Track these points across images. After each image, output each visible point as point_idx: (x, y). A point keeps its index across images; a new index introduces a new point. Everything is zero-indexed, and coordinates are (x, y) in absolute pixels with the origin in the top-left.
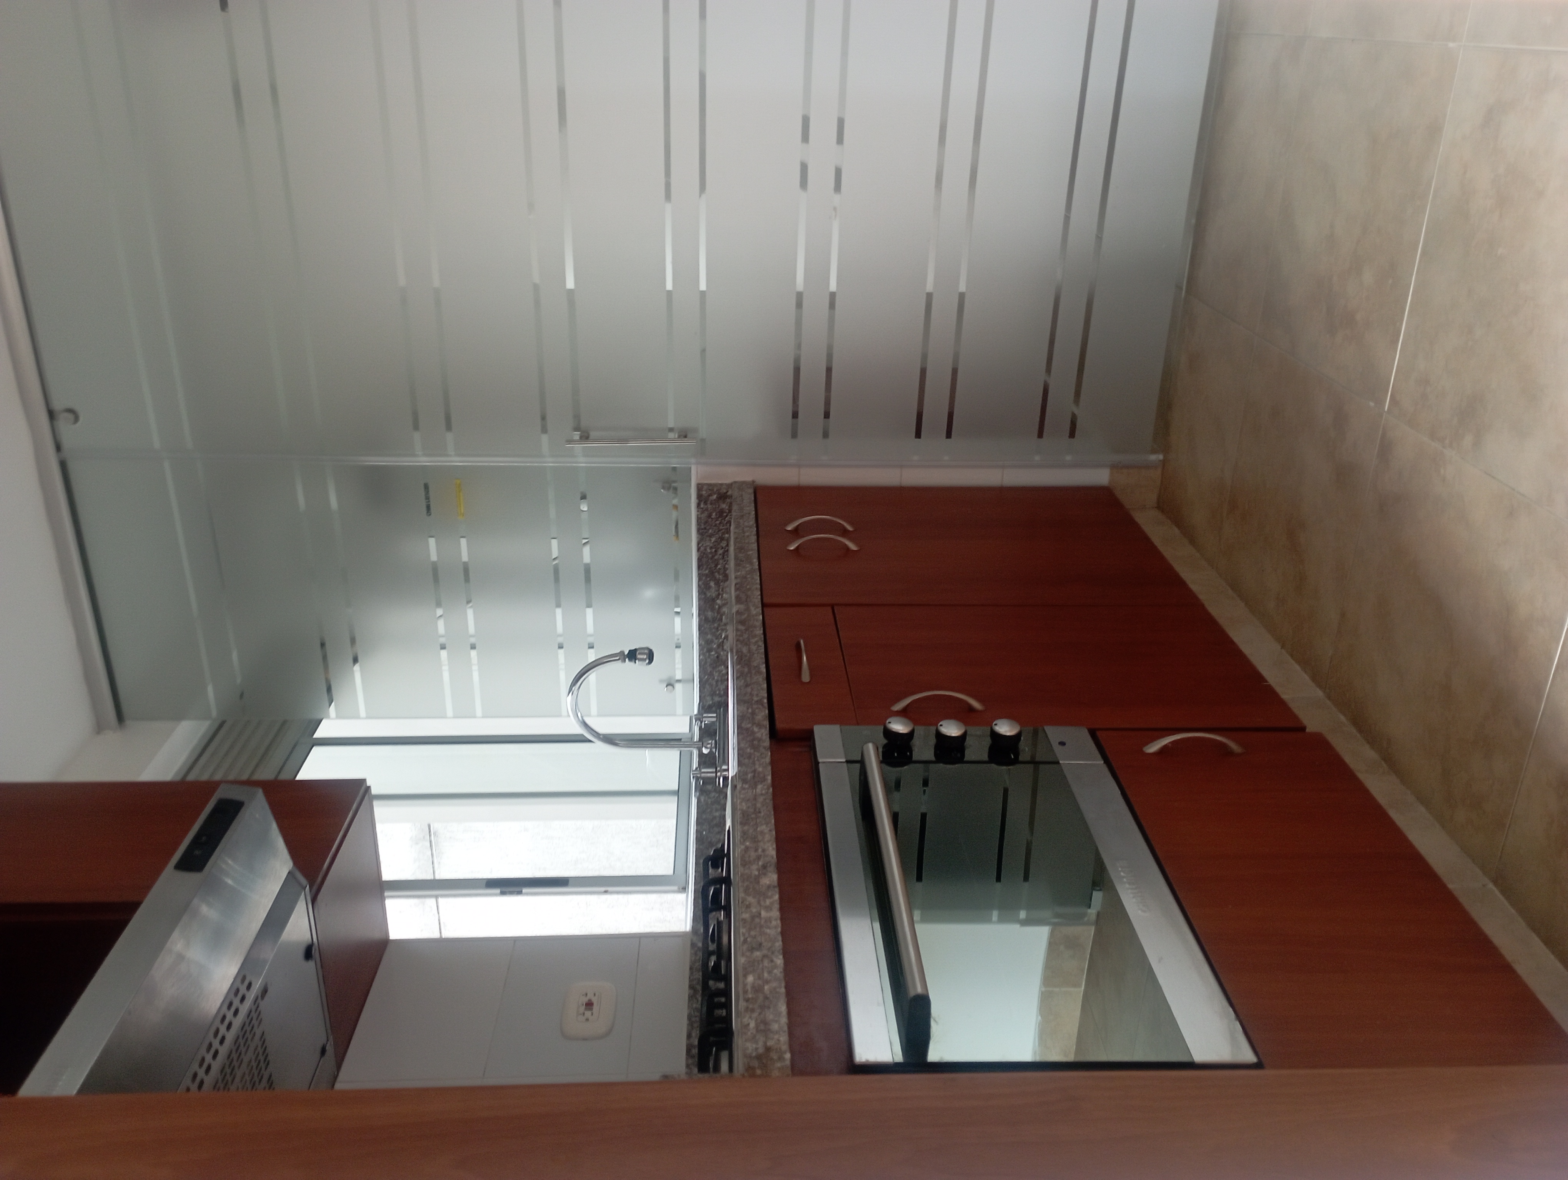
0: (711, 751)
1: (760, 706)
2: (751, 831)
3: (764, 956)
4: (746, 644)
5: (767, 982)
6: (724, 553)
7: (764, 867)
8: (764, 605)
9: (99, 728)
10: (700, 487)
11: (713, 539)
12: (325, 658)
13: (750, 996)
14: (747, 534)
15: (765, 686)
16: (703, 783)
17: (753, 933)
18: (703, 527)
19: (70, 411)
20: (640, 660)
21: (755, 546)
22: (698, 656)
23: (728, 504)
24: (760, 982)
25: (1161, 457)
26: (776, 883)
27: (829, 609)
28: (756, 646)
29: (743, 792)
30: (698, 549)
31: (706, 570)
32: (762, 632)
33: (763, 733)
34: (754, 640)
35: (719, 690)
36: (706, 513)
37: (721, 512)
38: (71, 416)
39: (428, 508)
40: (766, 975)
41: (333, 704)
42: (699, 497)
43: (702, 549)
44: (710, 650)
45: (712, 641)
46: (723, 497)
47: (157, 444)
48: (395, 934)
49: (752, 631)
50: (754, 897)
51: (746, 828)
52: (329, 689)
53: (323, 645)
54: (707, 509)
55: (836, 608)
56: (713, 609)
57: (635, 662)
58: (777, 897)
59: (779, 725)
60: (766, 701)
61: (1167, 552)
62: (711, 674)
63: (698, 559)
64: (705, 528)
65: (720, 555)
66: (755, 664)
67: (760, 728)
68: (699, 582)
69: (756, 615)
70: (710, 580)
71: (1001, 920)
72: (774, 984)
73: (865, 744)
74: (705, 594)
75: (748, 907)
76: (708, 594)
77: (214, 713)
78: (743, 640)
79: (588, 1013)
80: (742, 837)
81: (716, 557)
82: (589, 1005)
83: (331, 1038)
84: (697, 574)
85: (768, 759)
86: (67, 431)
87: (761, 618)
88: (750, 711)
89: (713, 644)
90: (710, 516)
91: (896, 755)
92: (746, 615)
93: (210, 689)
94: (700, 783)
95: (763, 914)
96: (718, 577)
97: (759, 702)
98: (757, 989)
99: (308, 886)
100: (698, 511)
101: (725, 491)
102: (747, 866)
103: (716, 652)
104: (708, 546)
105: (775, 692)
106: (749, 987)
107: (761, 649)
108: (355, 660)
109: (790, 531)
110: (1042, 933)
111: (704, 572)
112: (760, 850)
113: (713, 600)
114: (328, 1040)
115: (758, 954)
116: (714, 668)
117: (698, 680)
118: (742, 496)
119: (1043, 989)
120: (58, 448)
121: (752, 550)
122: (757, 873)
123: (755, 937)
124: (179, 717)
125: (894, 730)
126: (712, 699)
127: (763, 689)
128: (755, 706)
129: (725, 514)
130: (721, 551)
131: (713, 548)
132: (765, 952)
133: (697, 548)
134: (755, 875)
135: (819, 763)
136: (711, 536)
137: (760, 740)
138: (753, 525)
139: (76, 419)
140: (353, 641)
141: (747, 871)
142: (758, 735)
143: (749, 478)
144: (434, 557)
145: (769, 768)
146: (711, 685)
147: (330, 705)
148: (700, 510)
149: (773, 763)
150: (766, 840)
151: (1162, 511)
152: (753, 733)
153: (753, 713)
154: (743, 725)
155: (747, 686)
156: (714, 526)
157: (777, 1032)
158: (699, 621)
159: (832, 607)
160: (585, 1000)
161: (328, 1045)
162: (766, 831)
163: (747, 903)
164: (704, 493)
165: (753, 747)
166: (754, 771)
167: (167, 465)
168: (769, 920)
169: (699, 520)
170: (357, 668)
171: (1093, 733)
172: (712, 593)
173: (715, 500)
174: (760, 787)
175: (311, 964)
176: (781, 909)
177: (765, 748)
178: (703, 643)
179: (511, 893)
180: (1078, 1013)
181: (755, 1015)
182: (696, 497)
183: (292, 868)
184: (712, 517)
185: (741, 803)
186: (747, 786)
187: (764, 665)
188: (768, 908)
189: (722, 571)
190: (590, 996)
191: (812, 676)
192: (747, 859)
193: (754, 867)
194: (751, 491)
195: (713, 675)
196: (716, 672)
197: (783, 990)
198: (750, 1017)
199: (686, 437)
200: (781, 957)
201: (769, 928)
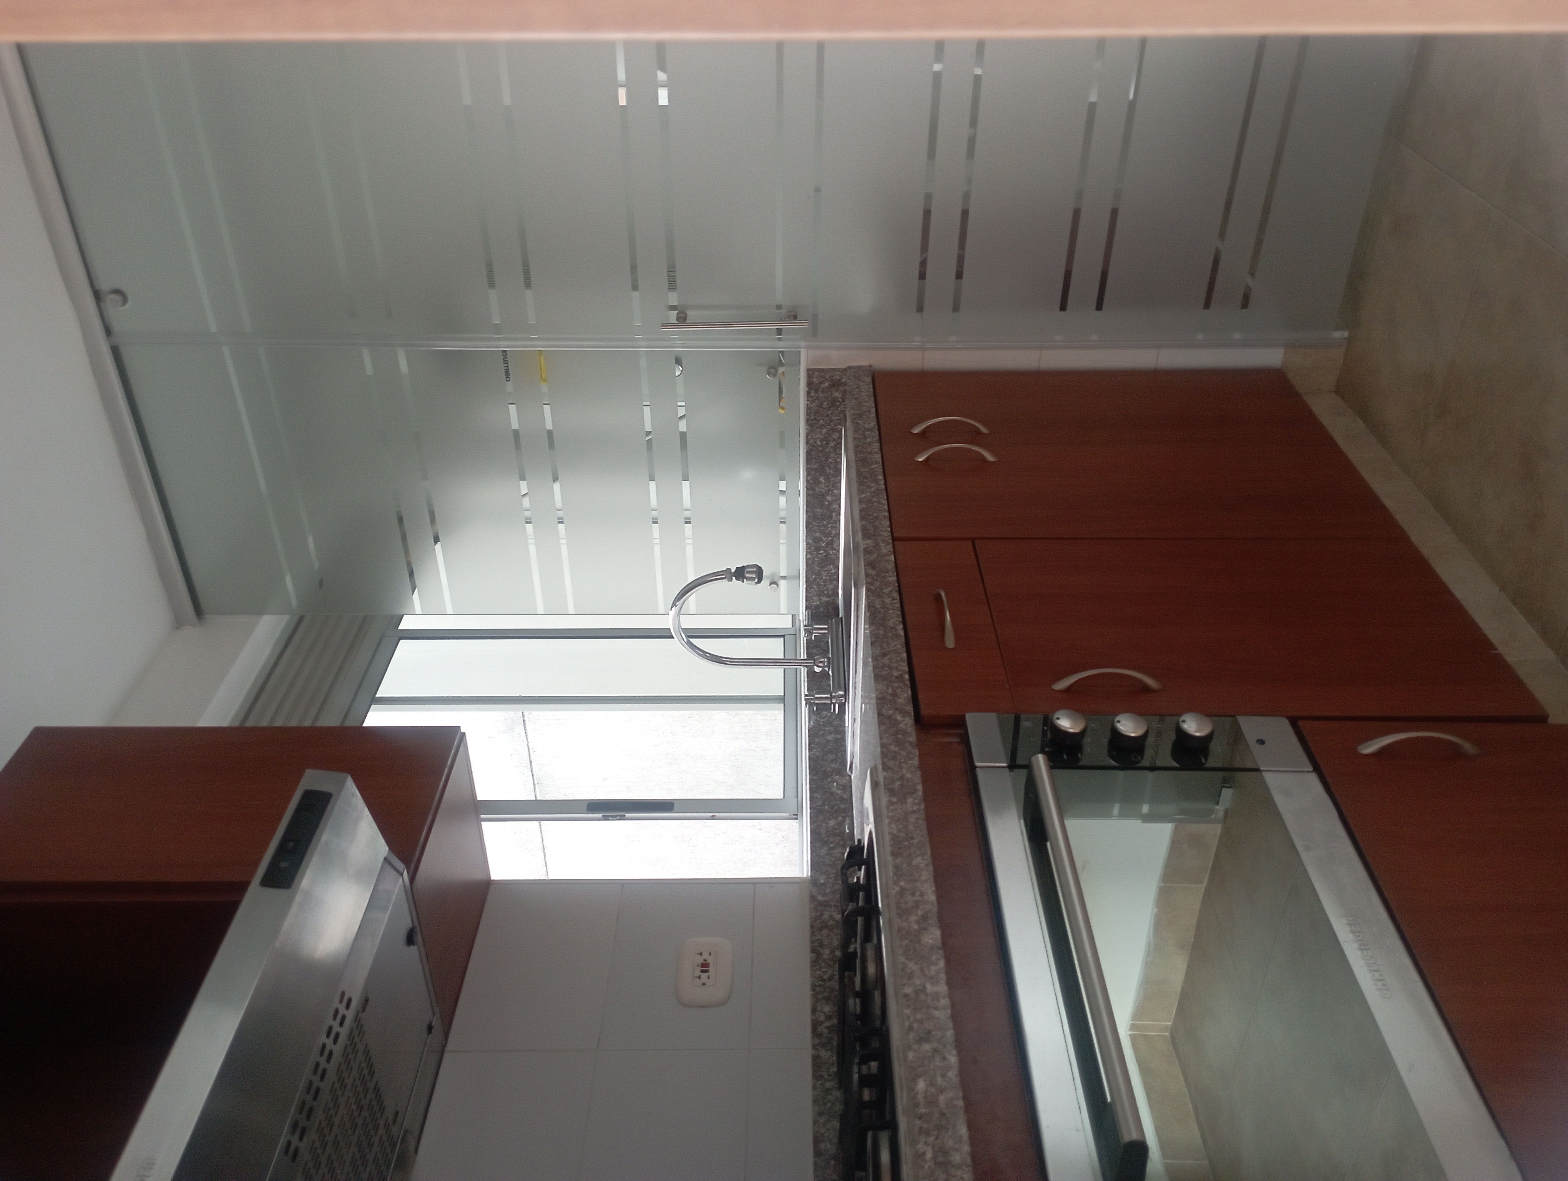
0: (823, 670)
1: (901, 684)
2: (905, 865)
3: (935, 1051)
4: (879, 596)
5: (942, 1091)
6: (835, 446)
7: (925, 918)
8: (894, 539)
9: (178, 623)
10: (810, 372)
11: (824, 431)
12: (404, 538)
13: (923, 1111)
14: (868, 440)
15: (905, 655)
16: (816, 709)
17: (919, 1016)
18: (813, 417)
19: (118, 292)
20: (749, 579)
21: (878, 456)
22: (805, 553)
23: (842, 392)
24: (933, 1090)
25: (1346, 334)
26: (939, 943)
27: (969, 543)
28: (890, 599)
29: (891, 808)
30: (807, 442)
31: (815, 464)
32: (895, 578)
33: (907, 723)
34: (886, 591)
35: (827, 590)
36: (817, 402)
37: (833, 402)
38: (118, 298)
39: (507, 373)
40: (939, 1079)
41: (416, 590)
42: (810, 384)
43: (812, 441)
44: (818, 549)
45: (821, 540)
46: (836, 384)
47: (214, 329)
48: (496, 874)
49: (884, 577)
50: (916, 963)
51: (899, 860)
52: (411, 574)
53: (401, 520)
54: (818, 398)
55: (977, 542)
56: (822, 506)
57: (743, 582)
58: (942, 964)
59: (925, 711)
60: (907, 677)
61: (1353, 453)
62: (819, 574)
63: (807, 452)
64: (815, 419)
65: (832, 447)
66: (891, 624)
67: (903, 716)
68: (807, 476)
69: (887, 555)
70: (820, 475)
71: (1122, 815)
72: (950, 1094)
73: (1033, 755)
74: (814, 490)
75: (911, 976)
76: (818, 490)
77: (294, 603)
78: (876, 590)
79: (704, 975)
80: (895, 874)
81: (827, 450)
82: (705, 967)
83: (437, 1010)
84: (805, 468)
85: (916, 762)
86: (117, 314)
87: (893, 559)
88: (890, 691)
89: (822, 542)
90: (820, 405)
91: (1065, 757)
92: (875, 555)
93: (288, 580)
94: (813, 709)
95: (929, 988)
96: (828, 471)
97: (900, 678)
98: (931, 1102)
99: (405, 870)
100: (808, 401)
101: (838, 378)
102: (904, 917)
103: (825, 551)
104: (818, 438)
105: (915, 661)
106: (920, 1097)
107: (896, 603)
108: (437, 540)
109: (915, 434)
110: (1163, 832)
111: (813, 467)
112: (918, 893)
113: (823, 496)
114: (434, 1015)
115: (927, 1047)
116: (822, 567)
117: (805, 580)
118: (858, 387)
119: (1162, 885)
120: (108, 332)
121: (876, 463)
122: (916, 927)
123: (921, 1022)
124: (260, 612)
125: (1063, 728)
126: (820, 599)
127: (902, 660)
128: (895, 685)
129: (838, 404)
130: (832, 444)
131: (824, 441)
132: (935, 1045)
133: (805, 440)
134: (915, 931)
135: (976, 767)
136: (822, 427)
137: (905, 733)
138: (874, 428)
139: (125, 300)
140: (433, 520)
141: (905, 924)
142: (902, 726)
143: (865, 363)
144: (515, 425)
145: (919, 773)
146: (818, 585)
147: (413, 593)
148: (810, 399)
149: (922, 767)
150: (923, 878)
151: (1342, 398)
152: (896, 723)
153: (894, 695)
154: (884, 711)
155: (884, 655)
156: (825, 417)
157: (959, 1167)
158: (806, 519)
159: (973, 540)
160: (700, 960)
161: (434, 1019)
162: (922, 865)
163: (909, 971)
164: (815, 380)
165: (898, 743)
166: (902, 778)
167: (226, 351)
168: (936, 997)
169: (809, 410)
170: (438, 546)
171: (1294, 722)
172: (821, 489)
173: (827, 388)
174: (910, 800)
175: (414, 949)
176: (949, 983)
177: (911, 744)
178: (811, 542)
179: (614, 818)
180: (1197, 906)
181: (931, 1139)
182: (806, 384)
183: (388, 853)
184: (823, 407)
185: (890, 823)
186: (894, 800)
187: (902, 626)
188: (934, 980)
189: (832, 466)
190: (705, 956)
191: (957, 639)
192: (903, 906)
193: (913, 918)
194: (868, 379)
195: (821, 575)
196: (824, 571)
197: (960, 1103)
198: (926, 1143)
199: (795, 318)
200: (954, 1052)
201: (936, 1008)
